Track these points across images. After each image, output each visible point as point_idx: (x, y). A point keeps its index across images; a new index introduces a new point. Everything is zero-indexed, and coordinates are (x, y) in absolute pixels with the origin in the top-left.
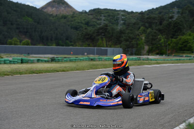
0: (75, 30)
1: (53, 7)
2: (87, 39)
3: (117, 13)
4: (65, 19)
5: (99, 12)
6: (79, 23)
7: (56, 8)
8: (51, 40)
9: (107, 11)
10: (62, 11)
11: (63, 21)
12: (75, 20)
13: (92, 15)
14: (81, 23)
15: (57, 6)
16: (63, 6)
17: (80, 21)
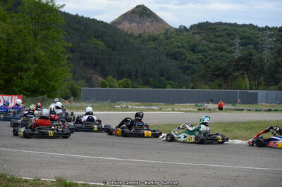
0: (173, 60)
1: (131, 21)
2: (218, 76)
3: (240, 29)
4: (156, 42)
5: (211, 29)
6: (179, 47)
7: (138, 23)
8: (137, 77)
9: (224, 27)
10: (148, 28)
11: (152, 44)
12: (172, 43)
13: (199, 33)
14: (183, 47)
15: (138, 19)
16: (150, 20)
17: (180, 45)
